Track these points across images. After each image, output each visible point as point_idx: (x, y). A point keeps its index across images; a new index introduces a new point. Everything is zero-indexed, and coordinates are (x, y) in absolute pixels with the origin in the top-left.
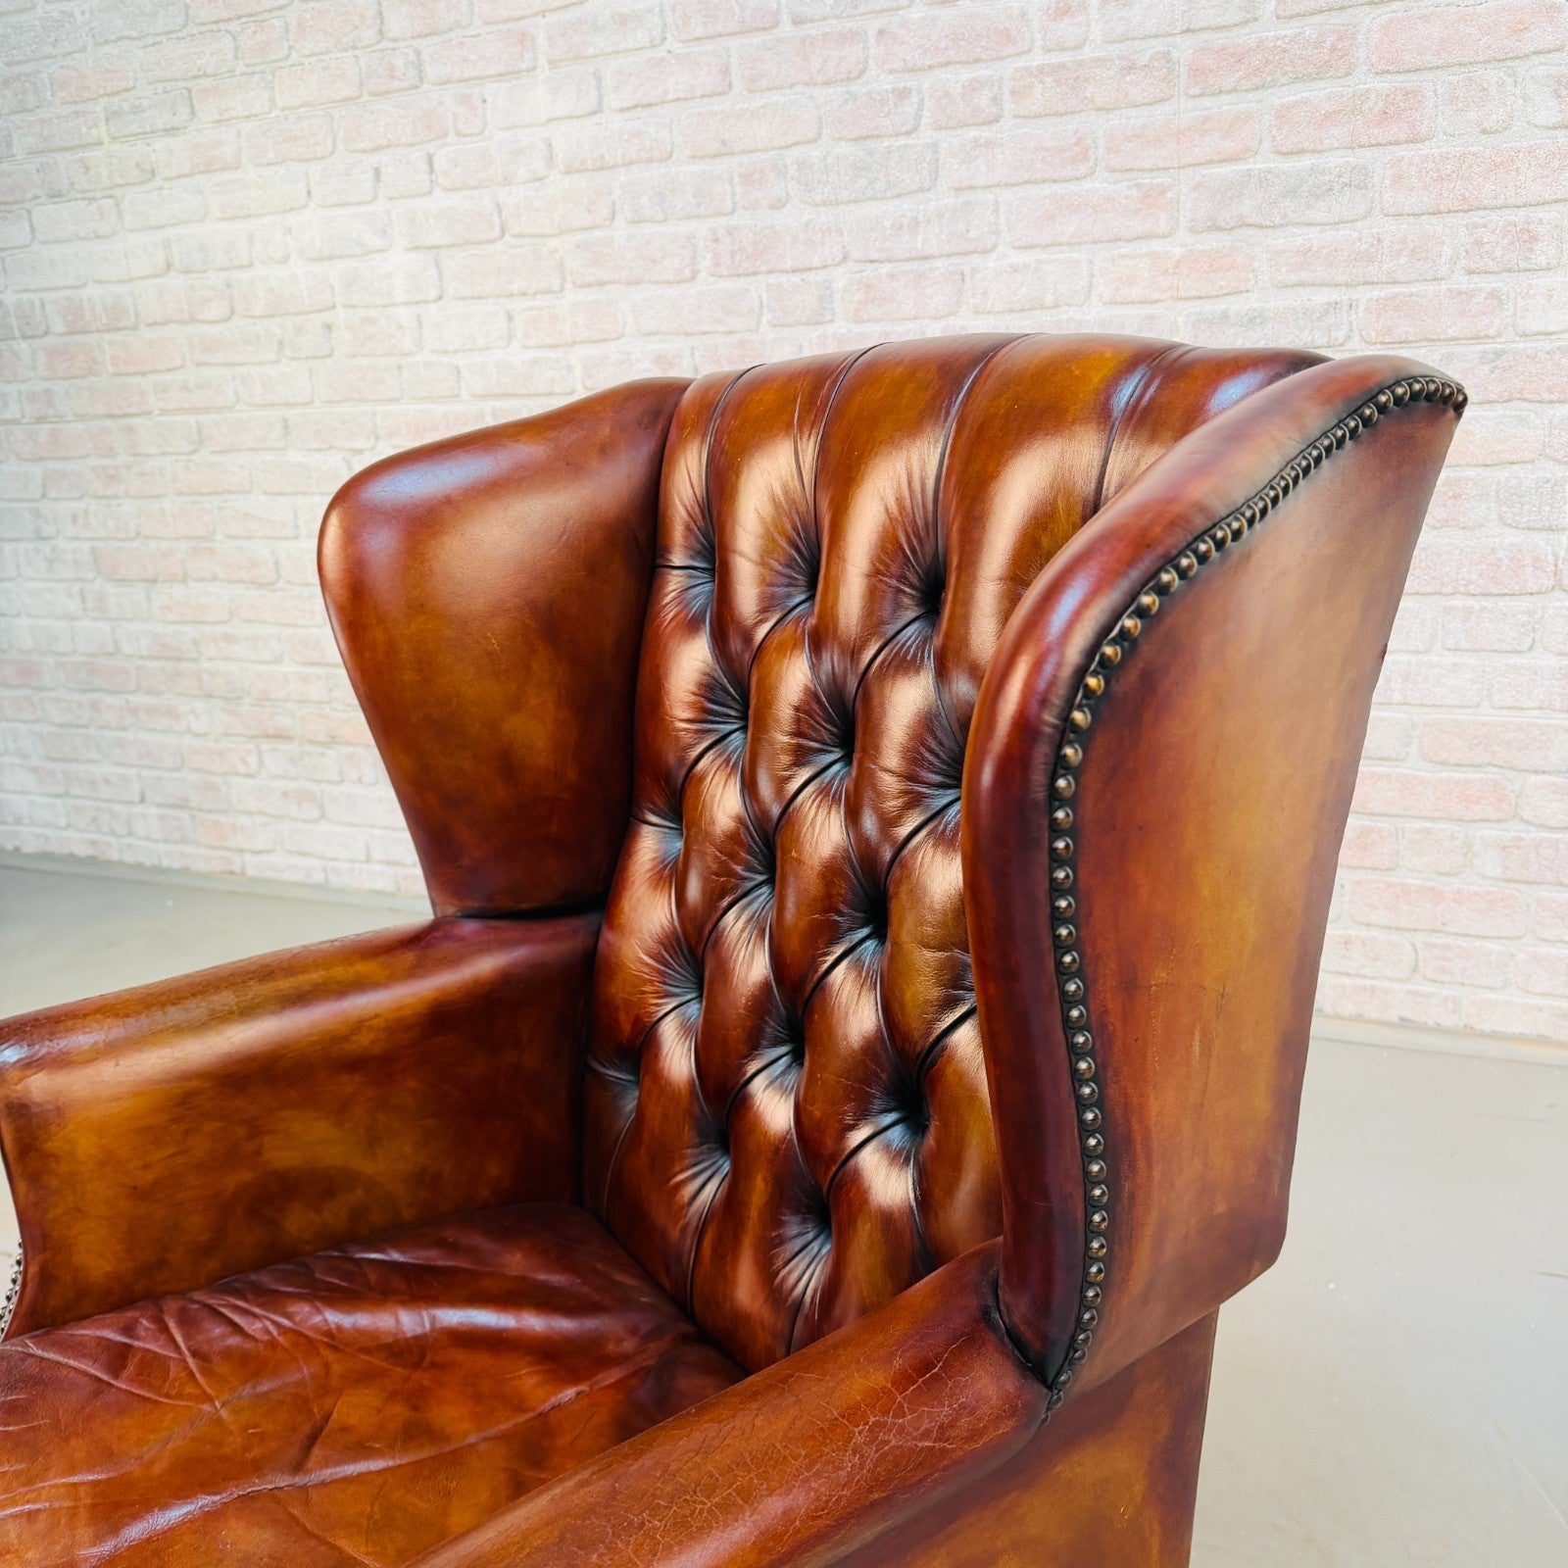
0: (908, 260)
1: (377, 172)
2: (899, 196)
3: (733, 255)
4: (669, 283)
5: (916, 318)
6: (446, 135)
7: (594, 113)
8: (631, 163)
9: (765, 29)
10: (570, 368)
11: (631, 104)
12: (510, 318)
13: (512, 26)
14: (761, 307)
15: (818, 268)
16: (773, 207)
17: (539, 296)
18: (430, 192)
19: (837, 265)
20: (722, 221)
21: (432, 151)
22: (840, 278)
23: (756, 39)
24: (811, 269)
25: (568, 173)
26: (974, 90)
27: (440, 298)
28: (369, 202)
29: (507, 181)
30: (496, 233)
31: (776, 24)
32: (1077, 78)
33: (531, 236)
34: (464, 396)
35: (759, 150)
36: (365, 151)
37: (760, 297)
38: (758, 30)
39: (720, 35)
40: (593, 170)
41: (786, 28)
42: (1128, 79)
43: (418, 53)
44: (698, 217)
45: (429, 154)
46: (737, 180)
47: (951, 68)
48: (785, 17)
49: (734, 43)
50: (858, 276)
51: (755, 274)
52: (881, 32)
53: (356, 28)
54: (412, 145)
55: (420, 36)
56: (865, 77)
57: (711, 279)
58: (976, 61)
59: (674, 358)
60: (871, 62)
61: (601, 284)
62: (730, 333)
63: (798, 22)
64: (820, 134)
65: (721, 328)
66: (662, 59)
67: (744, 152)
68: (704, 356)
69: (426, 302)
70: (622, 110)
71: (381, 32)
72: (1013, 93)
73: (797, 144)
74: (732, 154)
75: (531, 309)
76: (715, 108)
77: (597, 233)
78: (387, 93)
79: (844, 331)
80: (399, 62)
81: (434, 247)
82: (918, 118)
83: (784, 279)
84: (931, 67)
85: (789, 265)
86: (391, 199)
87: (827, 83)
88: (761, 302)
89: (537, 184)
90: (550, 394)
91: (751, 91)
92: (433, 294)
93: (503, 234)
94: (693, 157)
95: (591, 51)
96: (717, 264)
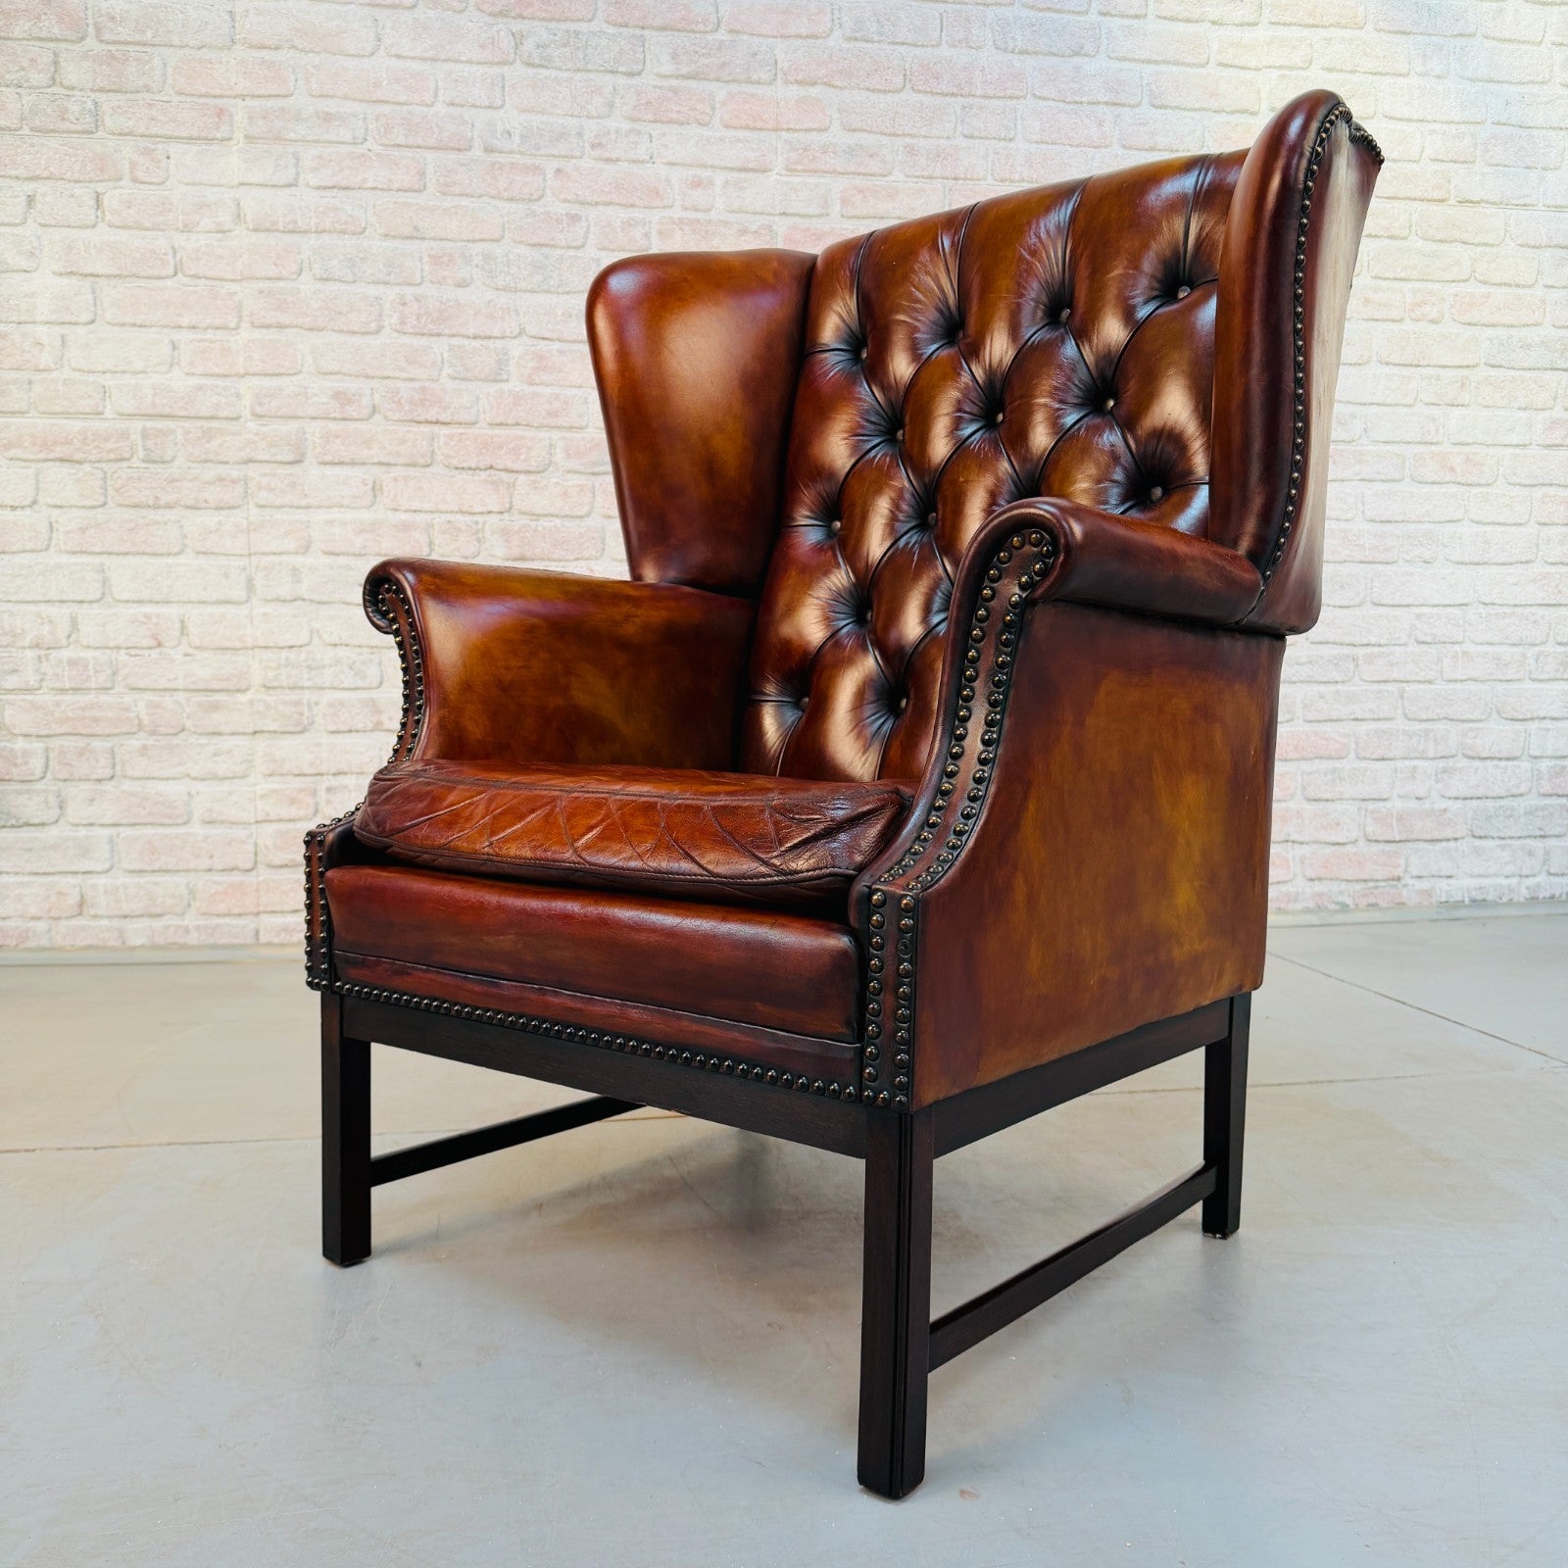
0: (574, 342)
1: (31, 200)
2: (568, 293)
3: (419, 317)
4: (354, 333)
5: (580, 387)
6: (121, 179)
7: (290, 186)
8: (324, 231)
9: (459, 150)
10: (238, 395)
11: (329, 184)
12: (174, 347)
13: (211, 101)
14: (443, 363)
15: (497, 338)
16: (459, 285)
17: (209, 331)
18: (94, 226)
19: (515, 338)
20: (409, 291)
21: (100, 190)
22: (516, 348)
23: (453, 156)
24: (490, 338)
25: (255, 230)
26: (630, 225)
27: (93, 322)
28: (17, 225)
29: (187, 229)
30: (171, 271)
31: (469, 148)
32: (707, 231)
33: (207, 278)
34: (108, 414)
35: (447, 240)
36: (17, 178)
37: (442, 354)
38: (452, 149)
39: (419, 147)
40: (283, 232)
41: (477, 152)
42: (743, 238)
43: (96, 104)
44: (386, 283)
45: (96, 192)
46: (426, 259)
47: (611, 207)
48: (477, 144)
49: (430, 155)
50: (533, 349)
51: (438, 335)
52: (558, 171)
53: (24, 69)
54: (77, 181)
55: (102, 90)
56: (542, 201)
57: (395, 334)
58: (632, 206)
59: (354, 395)
60: (548, 192)
61: (281, 327)
62: (412, 380)
63: (488, 150)
64: (503, 236)
65: (403, 375)
66: (363, 155)
67: (434, 239)
68: (384, 396)
69: (76, 324)
70: (319, 188)
71: (53, 79)
72: (660, 233)
73: (482, 240)
74: (423, 239)
75: (201, 340)
76: (410, 200)
77: (281, 284)
78: (52, 131)
79: (517, 390)
80: (74, 108)
81: (92, 275)
82: (586, 238)
83: (466, 342)
84: (597, 204)
85: (471, 332)
86: (43, 225)
87: (512, 200)
88: (443, 359)
89: (220, 235)
90: (213, 418)
91: (444, 194)
92: (85, 317)
93: (176, 274)
94: (387, 235)
95: (292, 136)
96: (403, 323)
